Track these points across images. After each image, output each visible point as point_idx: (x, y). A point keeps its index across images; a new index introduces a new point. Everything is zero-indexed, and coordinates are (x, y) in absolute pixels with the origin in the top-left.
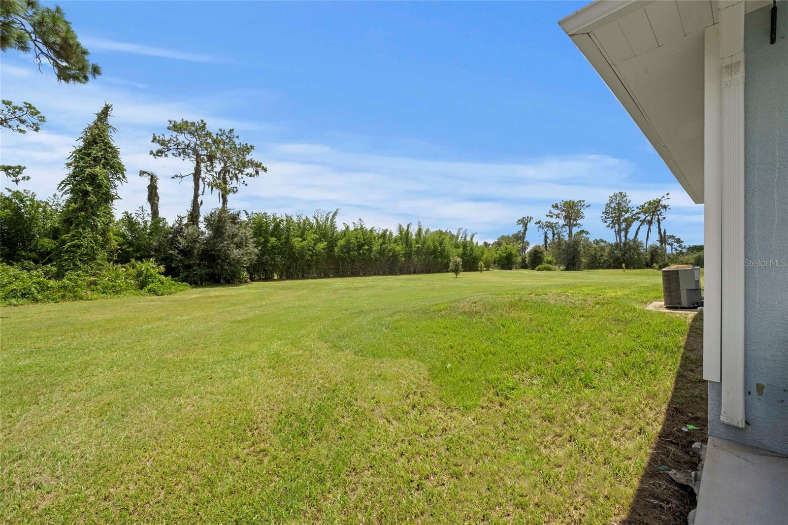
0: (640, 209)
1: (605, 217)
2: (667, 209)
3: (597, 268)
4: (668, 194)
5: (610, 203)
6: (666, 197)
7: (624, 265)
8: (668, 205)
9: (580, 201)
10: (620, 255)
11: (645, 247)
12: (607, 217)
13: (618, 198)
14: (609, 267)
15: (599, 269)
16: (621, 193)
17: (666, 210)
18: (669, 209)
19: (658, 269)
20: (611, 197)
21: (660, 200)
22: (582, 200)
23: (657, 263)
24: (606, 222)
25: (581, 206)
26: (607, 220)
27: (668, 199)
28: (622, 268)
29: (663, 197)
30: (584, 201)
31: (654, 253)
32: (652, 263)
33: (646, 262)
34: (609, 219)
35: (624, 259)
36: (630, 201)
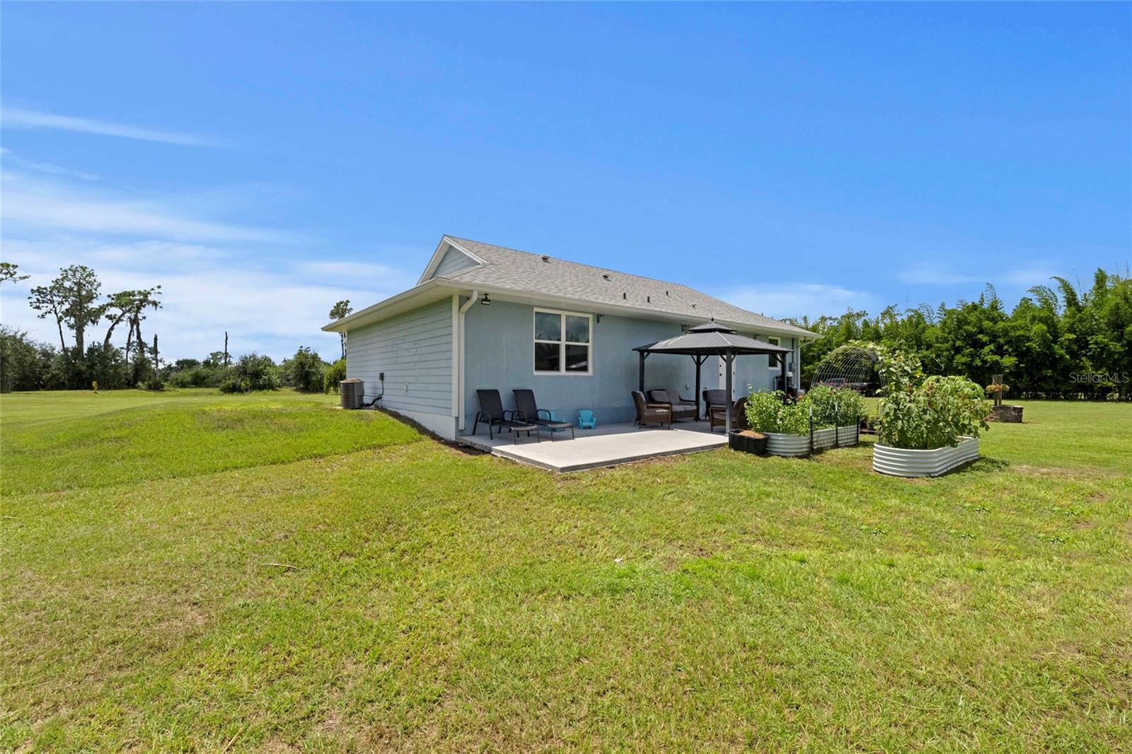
0: (113, 299)
1: (38, 299)
2: (158, 308)
3: (36, 388)
4: (159, 287)
5: (63, 279)
6: (157, 290)
7: (94, 383)
8: (159, 303)
9: (8, 265)
10: (83, 368)
11: (125, 358)
12: (41, 299)
13: (78, 275)
14: (60, 386)
15: (39, 390)
16: (84, 269)
17: (156, 308)
18: (161, 307)
19: (146, 390)
20: (66, 271)
21: (149, 293)
22: (11, 264)
23: (143, 381)
24: (38, 308)
25: (9, 275)
26: (41, 305)
27: (159, 293)
28: (92, 388)
29: (153, 289)
30: (15, 267)
31: (140, 367)
32: (136, 381)
33: (127, 379)
34: (45, 305)
35: (91, 373)
36: (99, 285)
